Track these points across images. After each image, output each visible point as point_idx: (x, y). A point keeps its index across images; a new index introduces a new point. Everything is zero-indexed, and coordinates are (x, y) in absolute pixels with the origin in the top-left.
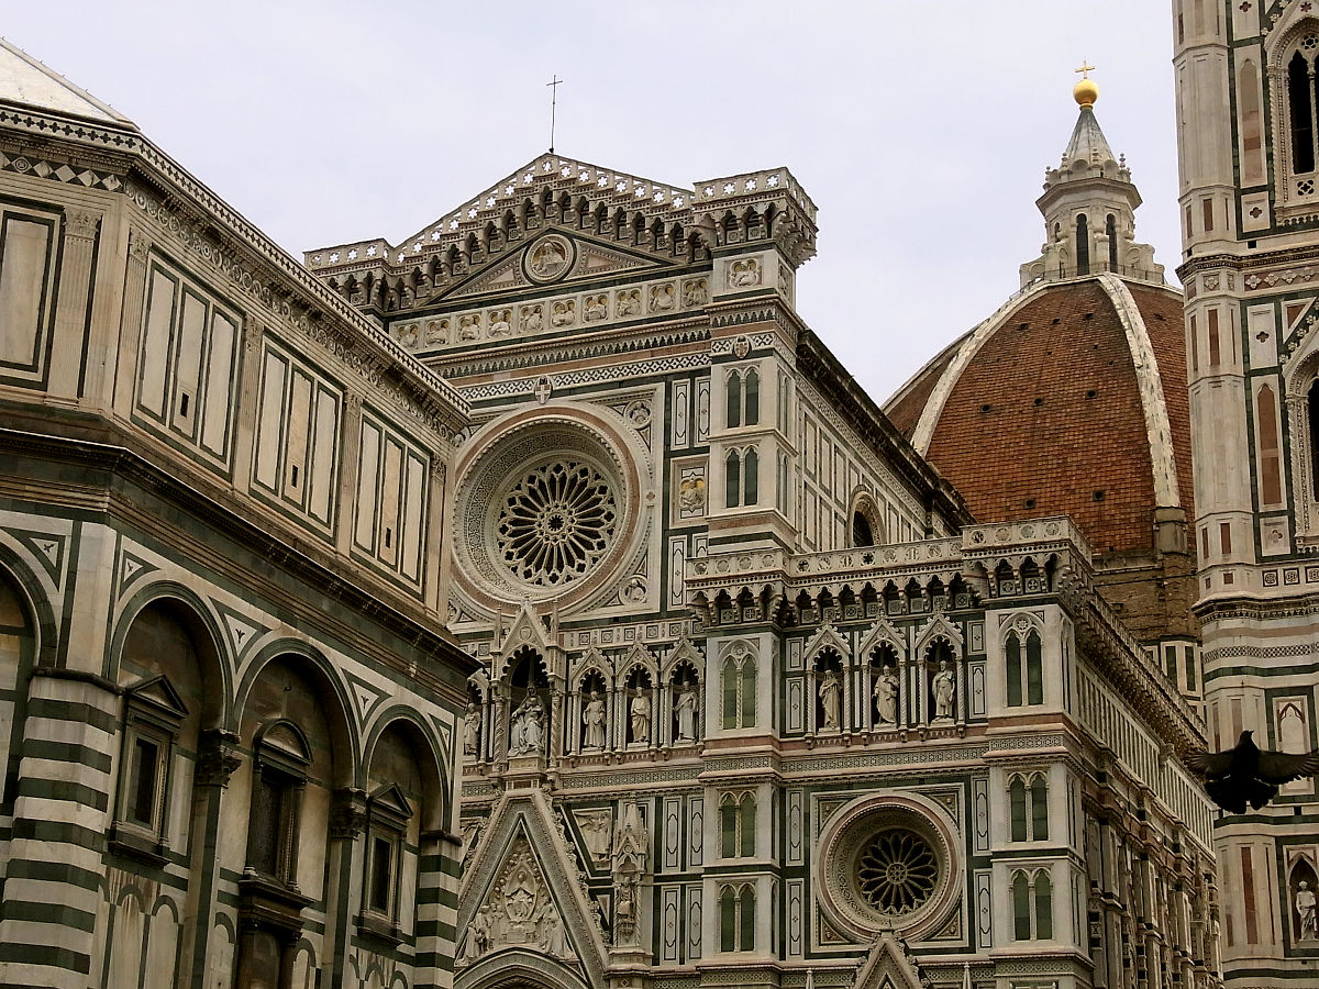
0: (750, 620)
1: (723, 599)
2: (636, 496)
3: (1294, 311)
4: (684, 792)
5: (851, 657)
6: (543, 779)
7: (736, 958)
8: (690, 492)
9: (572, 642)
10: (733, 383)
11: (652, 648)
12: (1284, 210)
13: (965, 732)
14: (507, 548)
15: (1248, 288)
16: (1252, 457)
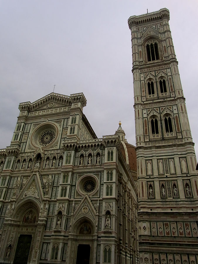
0: (71, 149)
1: (68, 146)
2: (58, 133)
3: (149, 110)
4: (58, 174)
5: (85, 155)
6: (39, 171)
7: (63, 198)
8: (65, 133)
9: (46, 153)
10: (73, 119)
11: (57, 153)
12: (148, 99)
13: (101, 165)
14: (40, 141)
15: (143, 108)
16: (144, 128)
